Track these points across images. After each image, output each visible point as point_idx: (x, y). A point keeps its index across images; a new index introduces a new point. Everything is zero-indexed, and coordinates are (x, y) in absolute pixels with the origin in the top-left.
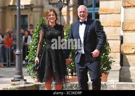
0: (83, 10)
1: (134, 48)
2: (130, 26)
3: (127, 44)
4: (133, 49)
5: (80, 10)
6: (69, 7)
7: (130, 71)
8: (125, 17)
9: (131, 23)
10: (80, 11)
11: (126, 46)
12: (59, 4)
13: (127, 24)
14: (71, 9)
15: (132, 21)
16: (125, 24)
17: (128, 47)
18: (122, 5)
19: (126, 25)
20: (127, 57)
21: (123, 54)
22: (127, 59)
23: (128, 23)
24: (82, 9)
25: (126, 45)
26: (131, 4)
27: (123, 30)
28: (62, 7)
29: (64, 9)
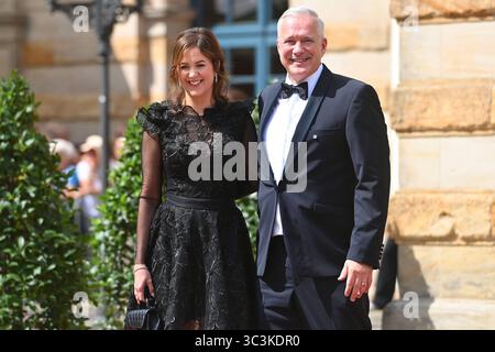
0: (302, 32)
1: (447, 211)
2: (429, 111)
3: (414, 192)
4: (444, 214)
5: (291, 33)
6: (146, 22)
7: (433, 318)
8: (404, 66)
9: (434, 94)
10: (287, 36)
11: (412, 205)
12: (100, 9)
13: (414, 98)
14: (158, 30)
15: (437, 87)
16: (407, 98)
17: (420, 207)
18: (391, 12)
19: (411, 103)
20: (419, 252)
21: (398, 242)
22: (416, 265)
23: (417, 93)
24: (297, 27)
25: (410, 198)
26: (435, 7)
27: (398, 126)
28: (115, 22)
29: (125, 33)
